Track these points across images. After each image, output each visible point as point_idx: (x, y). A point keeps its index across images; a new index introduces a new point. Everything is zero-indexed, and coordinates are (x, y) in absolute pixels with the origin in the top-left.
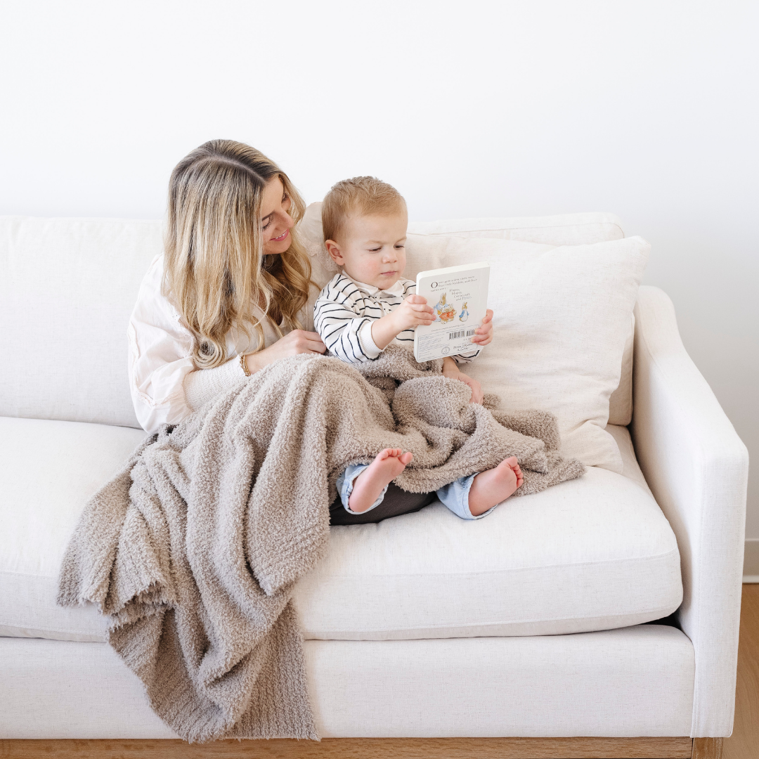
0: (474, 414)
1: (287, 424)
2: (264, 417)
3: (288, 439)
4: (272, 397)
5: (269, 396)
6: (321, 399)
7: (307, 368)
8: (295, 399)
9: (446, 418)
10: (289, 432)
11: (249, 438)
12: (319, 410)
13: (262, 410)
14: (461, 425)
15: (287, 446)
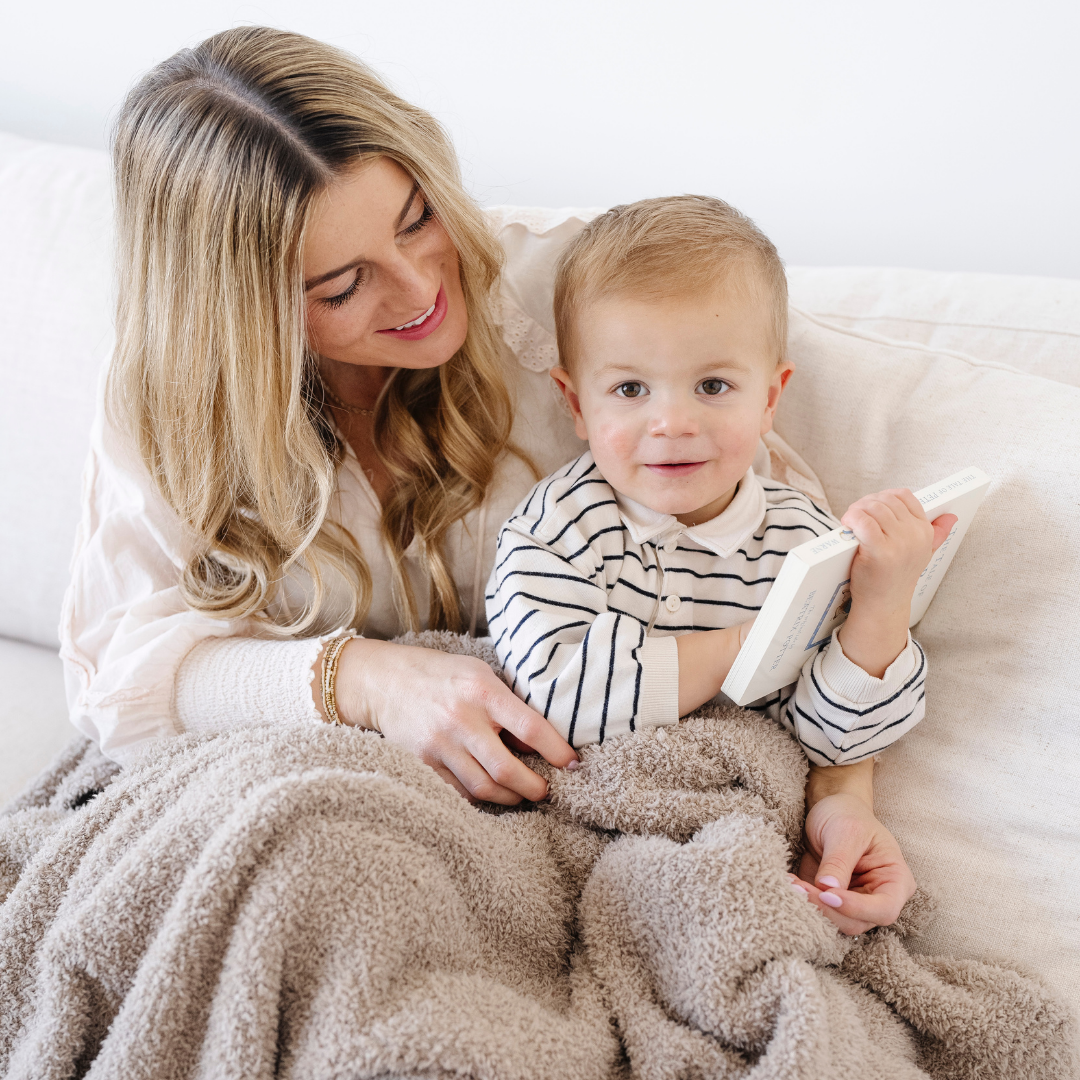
0: (777, 1004)
1: (161, 973)
2: (123, 927)
3: (158, 1017)
4: (155, 871)
5: (151, 865)
6: (271, 916)
7: (259, 809)
8: (195, 903)
9: (688, 993)
10: (165, 997)
11: (79, 973)
12: (254, 952)
13: (121, 903)
14: (726, 1027)
15: (156, 1037)
